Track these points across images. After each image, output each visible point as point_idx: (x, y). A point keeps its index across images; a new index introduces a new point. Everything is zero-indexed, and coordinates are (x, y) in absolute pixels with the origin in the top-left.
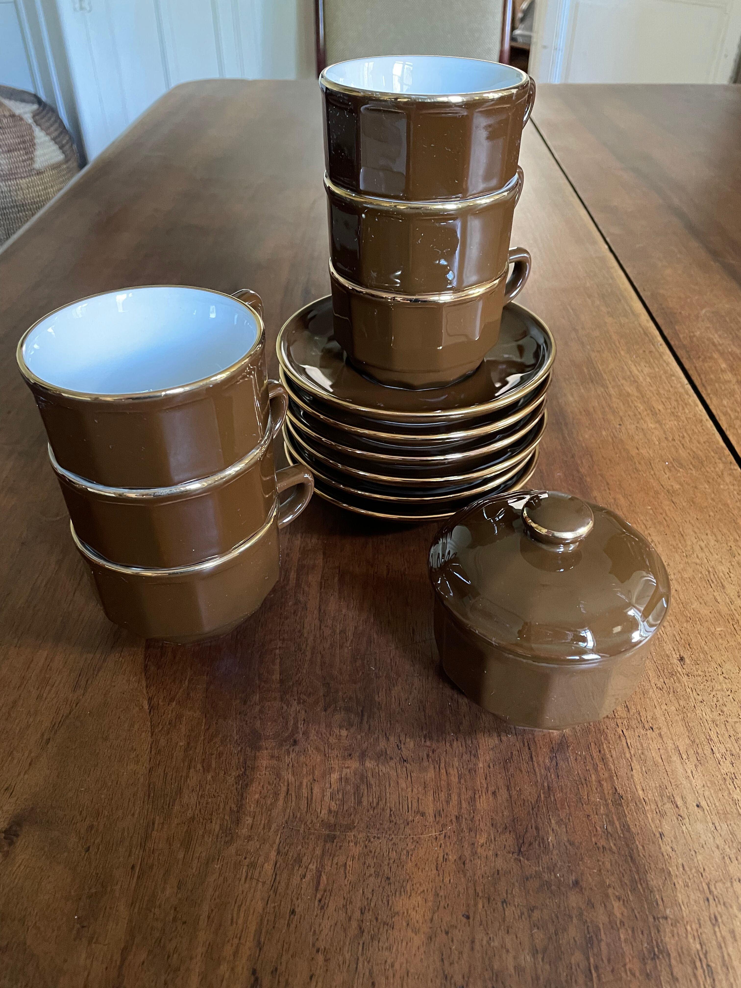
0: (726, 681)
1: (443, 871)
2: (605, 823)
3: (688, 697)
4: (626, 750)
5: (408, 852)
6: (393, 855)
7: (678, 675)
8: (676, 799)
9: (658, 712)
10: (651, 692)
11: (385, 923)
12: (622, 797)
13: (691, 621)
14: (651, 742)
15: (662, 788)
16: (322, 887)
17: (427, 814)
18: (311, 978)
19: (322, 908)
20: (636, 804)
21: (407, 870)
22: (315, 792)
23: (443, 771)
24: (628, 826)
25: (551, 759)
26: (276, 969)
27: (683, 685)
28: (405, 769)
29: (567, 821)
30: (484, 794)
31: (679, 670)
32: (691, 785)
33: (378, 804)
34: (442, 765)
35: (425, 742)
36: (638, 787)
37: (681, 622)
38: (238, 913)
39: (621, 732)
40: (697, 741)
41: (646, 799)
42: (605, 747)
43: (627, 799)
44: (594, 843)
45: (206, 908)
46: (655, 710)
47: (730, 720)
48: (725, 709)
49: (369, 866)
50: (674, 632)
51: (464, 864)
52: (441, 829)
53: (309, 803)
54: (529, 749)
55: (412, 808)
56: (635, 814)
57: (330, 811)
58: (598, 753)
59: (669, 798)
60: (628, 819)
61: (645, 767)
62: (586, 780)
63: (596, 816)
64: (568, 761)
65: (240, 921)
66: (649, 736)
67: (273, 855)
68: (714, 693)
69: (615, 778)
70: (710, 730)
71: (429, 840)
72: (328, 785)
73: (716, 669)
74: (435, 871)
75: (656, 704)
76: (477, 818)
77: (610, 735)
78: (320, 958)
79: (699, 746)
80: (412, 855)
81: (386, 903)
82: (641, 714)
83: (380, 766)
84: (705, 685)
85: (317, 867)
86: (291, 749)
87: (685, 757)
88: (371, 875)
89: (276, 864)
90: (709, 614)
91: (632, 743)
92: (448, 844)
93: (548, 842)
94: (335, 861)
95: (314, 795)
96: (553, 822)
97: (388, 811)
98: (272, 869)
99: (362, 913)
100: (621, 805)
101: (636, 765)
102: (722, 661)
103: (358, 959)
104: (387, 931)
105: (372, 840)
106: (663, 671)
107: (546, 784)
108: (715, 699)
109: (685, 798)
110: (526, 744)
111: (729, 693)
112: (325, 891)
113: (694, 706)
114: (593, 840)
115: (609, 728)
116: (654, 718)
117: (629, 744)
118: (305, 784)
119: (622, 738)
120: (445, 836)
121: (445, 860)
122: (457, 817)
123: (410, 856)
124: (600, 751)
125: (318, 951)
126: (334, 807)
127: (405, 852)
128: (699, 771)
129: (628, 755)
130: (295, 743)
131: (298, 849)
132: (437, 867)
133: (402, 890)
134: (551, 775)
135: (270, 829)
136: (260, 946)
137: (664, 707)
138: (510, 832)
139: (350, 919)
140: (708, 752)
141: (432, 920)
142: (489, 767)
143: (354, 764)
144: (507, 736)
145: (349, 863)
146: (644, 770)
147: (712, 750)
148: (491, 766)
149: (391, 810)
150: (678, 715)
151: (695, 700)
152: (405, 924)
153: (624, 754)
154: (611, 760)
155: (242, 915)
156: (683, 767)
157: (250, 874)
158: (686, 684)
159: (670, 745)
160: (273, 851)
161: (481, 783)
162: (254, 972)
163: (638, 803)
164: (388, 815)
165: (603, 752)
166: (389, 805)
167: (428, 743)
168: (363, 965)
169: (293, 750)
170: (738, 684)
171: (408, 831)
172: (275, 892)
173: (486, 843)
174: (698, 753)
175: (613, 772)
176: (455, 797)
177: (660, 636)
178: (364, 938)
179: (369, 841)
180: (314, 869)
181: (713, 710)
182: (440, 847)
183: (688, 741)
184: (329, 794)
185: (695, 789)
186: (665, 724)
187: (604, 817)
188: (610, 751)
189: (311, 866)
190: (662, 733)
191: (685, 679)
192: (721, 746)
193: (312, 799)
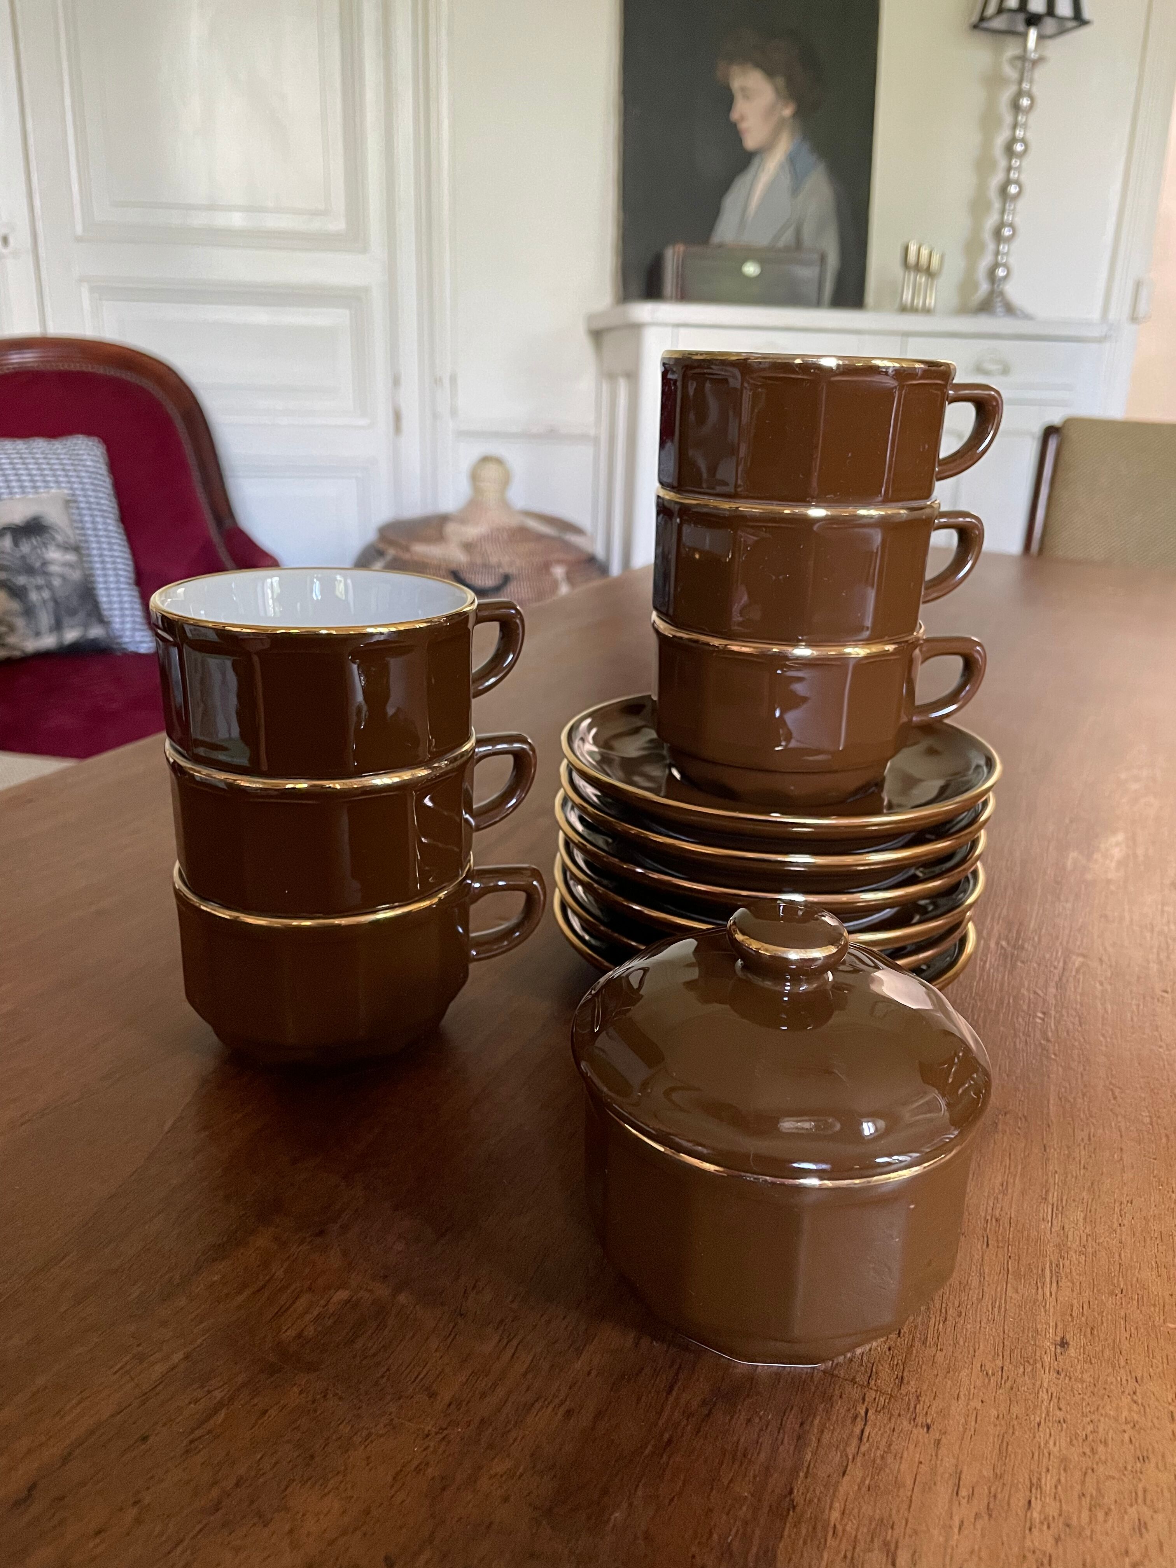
0: (1135, 1407)
1: (403, 1484)
2: (733, 1533)
3: (1035, 1407)
4: (855, 1442)
5: (370, 1434)
6: (345, 1429)
7: (1039, 1365)
8: (899, 1552)
9: (957, 1409)
10: (965, 1373)
11: (260, 1515)
12: (794, 1507)
13: (1119, 1295)
14: (911, 1447)
15: (884, 1524)
16: (210, 1425)
17: (439, 1398)
18: (98, 1533)
19: (187, 1452)
20: (814, 1528)
21: (349, 1457)
22: (298, 1303)
23: (509, 1352)
24: (775, 1557)
25: (704, 1402)
26: (64, 1498)
27: (1038, 1383)
28: (451, 1325)
29: (667, 1501)
30: (550, 1409)
31: (1047, 1359)
32: (947, 1541)
33: (374, 1355)
34: (515, 1343)
35: (512, 1301)
36: (837, 1505)
37: (1099, 1291)
38: (74, 1407)
39: (863, 1412)
40: (1007, 1478)
41: (839, 1528)
42: (816, 1422)
43: (802, 1515)
44: (690, 1555)
45: (41, 1381)
46: (954, 1402)
47: (1101, 1469)
48: (1101, 1448)
49: (298, 1428)
50: (1075, 1301)
51: (443, 1489)
52: (444, 1426)
53: (279, 1313)
54: (677, 1374)
55: (421, 1380)
56: (801, 1542)
57: (300, 1335)
58: (797, 1427)
59: (886, 1544)
60: (781, 1545)
61: (872, 1478)
62: (745, 1456)
63: (724, 1517)
64: (732, 1417)
65: (68, 1419)
66: (914, 1436)
67: (178, 1357)
68: (1095, 1417)
69: (802, 1474)
70: (1048, 1470)
71: (414, 1433)
72: (322, 1302)
73: (1124, 1381)
74: (389, 1478)
75: (962, 1395)
76: (513, 1434)
77: (840, 1407)
78: (133, 1512)
79: (1007, 1488)
80: (372, 1442)
81: (282, 1488)
82: (922, 1399)
83: (418, 1307)
84: (1083, 1399)
85: (223, 1397)
86: (308, 1240)
87: (964, 1492)
88: (288, 1442)
89: (172, 1369)
90: (1167, 1297)
91: (873, 1435)
92: (440, 1451)
93: (609, 1519)
94: (256, 1401)
95: (294, 1306)
96: (640, 1493)
97: (384, 1369)
98: (161, 1373)
99: (237, 1485)
100: (784, 1519)
101: (856, 1472)
102: (1145, 1375)
103: (182, 1541)
104: (254, 1525)
105: (330, 1396)
106: (1012, 1351)
107: (666, 1436)
108: (1090, 1428)
109: (920, 1557)
110: (676, 1367)
111: (1128, 1427)
112: (209, 1432)
113: (1039, 1425)
114: (694, 1549)
115: (844, 1396)
116: (944, 1413)
117: (866, 1434)
118: (293, 1287)
119: (859, 1420)
120: (444, 1438)
121: (418, 1470)
122: (483, 1420)
123: (369, 1440)
124: (802, 1424)
125: (135, 1503)
126: (310, 1332)
127: (365, 1433)
128: (978, 1526)
129: (851, 1450)
130: (321, 1233)
131: (218, 1364)
132: (397, 1474)
133: (321, 1481)
134: (687, 1425)
135: (201, 1323)
136: (65, 1460)
137: (976, 1403)
138: (555, 1476)
139: (215, 1483)
140: (1018, 1501)
141: (331, 1543)
142: (589, 1374)
143: (382, 1291)
144: (651, 1343)
145: (272, 1412)
146: (867, 1482)
147: (1030, 1502)
148: (594, 1373)
149: (388, 1370)
150: (995, 1426)
151: (1048, 1414)
152: (287, 1527)
153: (847, 1445)
154: (814, 1443)
155: (78, 1410)
156: (950, 1508)
157: (128, 1367)
158: (1045, 1385)
159: (947, 1463)
160: (183, 1352)
161: (559, 1390)
162: (32, 1487)
163: (819, 1527)
164: (379, 1375)
165: (807, 1428)
166: (391, 1361)
167: (515, 1306)
168: (183, 1552)
169: (311, 1241)
170: (1155, 1421)
171: (393, 1408)
172: (143, 1403)
173: (502, 1476)
174: (995, 1497)
175: (806, 1464)
176: (501, 1391)
177: (1040, 1298)
178: (212, 1518)
179: (325, 1396)
180: (218, 1399)
181: (1075, 1442)
182: (425, 1450)
183: (987, 1472)
184: (315, 1313)
185: (949, 1551)
186: (961, 1429)
187: (738, 1523)
188: (822, 1431)
189: (216, 1393)
190: (944, 1441)
191: (1047, 1378)
192: (1053, 1504)
193: (288, 1309)
